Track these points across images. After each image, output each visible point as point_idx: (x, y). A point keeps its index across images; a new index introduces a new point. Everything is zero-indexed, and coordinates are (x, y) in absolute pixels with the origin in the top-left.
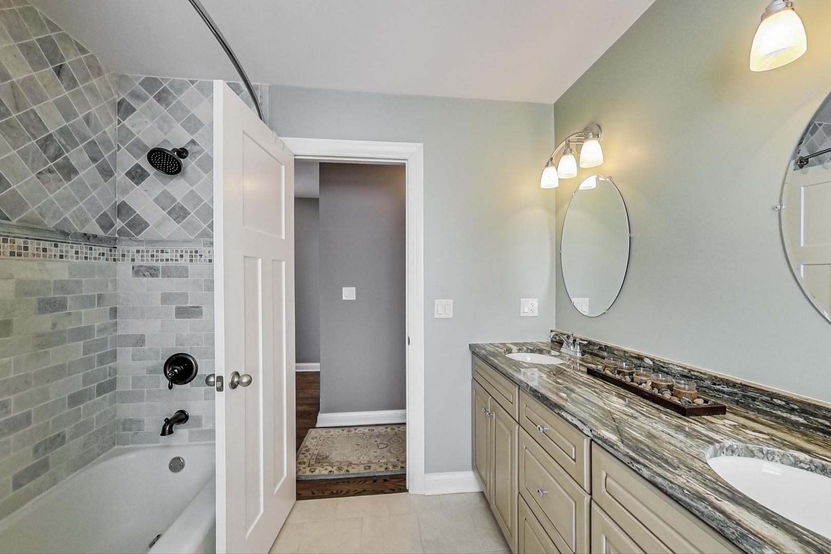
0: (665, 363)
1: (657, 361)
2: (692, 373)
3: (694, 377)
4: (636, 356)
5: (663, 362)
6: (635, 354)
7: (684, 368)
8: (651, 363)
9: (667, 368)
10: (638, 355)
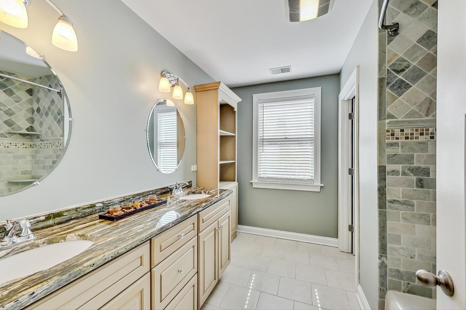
0: (111, 200)
1: (106, 202)
2: (125, 198)
3: (126, 200)
4: (89, 206)
5: (110, 201)
6: (88, 205)
7: (121, 198)
8: (101, 205)
9: (112, 203)
10: (91, 205)
